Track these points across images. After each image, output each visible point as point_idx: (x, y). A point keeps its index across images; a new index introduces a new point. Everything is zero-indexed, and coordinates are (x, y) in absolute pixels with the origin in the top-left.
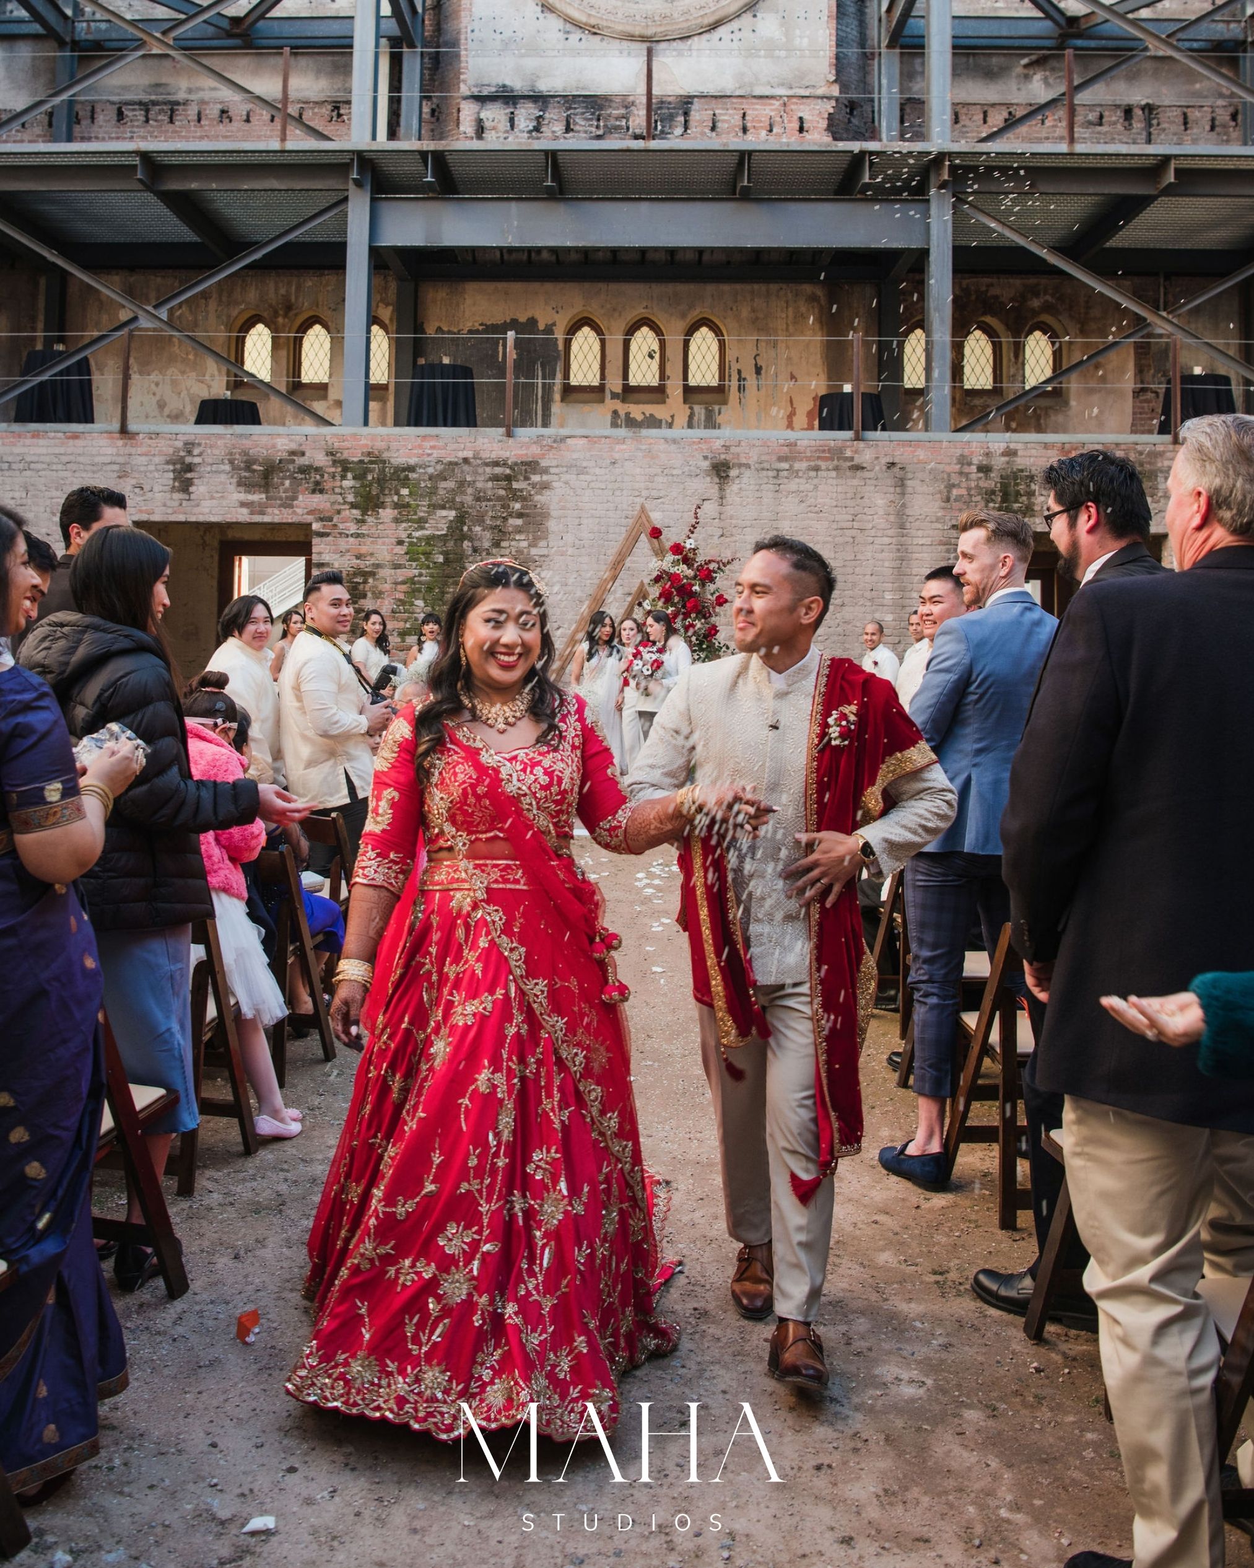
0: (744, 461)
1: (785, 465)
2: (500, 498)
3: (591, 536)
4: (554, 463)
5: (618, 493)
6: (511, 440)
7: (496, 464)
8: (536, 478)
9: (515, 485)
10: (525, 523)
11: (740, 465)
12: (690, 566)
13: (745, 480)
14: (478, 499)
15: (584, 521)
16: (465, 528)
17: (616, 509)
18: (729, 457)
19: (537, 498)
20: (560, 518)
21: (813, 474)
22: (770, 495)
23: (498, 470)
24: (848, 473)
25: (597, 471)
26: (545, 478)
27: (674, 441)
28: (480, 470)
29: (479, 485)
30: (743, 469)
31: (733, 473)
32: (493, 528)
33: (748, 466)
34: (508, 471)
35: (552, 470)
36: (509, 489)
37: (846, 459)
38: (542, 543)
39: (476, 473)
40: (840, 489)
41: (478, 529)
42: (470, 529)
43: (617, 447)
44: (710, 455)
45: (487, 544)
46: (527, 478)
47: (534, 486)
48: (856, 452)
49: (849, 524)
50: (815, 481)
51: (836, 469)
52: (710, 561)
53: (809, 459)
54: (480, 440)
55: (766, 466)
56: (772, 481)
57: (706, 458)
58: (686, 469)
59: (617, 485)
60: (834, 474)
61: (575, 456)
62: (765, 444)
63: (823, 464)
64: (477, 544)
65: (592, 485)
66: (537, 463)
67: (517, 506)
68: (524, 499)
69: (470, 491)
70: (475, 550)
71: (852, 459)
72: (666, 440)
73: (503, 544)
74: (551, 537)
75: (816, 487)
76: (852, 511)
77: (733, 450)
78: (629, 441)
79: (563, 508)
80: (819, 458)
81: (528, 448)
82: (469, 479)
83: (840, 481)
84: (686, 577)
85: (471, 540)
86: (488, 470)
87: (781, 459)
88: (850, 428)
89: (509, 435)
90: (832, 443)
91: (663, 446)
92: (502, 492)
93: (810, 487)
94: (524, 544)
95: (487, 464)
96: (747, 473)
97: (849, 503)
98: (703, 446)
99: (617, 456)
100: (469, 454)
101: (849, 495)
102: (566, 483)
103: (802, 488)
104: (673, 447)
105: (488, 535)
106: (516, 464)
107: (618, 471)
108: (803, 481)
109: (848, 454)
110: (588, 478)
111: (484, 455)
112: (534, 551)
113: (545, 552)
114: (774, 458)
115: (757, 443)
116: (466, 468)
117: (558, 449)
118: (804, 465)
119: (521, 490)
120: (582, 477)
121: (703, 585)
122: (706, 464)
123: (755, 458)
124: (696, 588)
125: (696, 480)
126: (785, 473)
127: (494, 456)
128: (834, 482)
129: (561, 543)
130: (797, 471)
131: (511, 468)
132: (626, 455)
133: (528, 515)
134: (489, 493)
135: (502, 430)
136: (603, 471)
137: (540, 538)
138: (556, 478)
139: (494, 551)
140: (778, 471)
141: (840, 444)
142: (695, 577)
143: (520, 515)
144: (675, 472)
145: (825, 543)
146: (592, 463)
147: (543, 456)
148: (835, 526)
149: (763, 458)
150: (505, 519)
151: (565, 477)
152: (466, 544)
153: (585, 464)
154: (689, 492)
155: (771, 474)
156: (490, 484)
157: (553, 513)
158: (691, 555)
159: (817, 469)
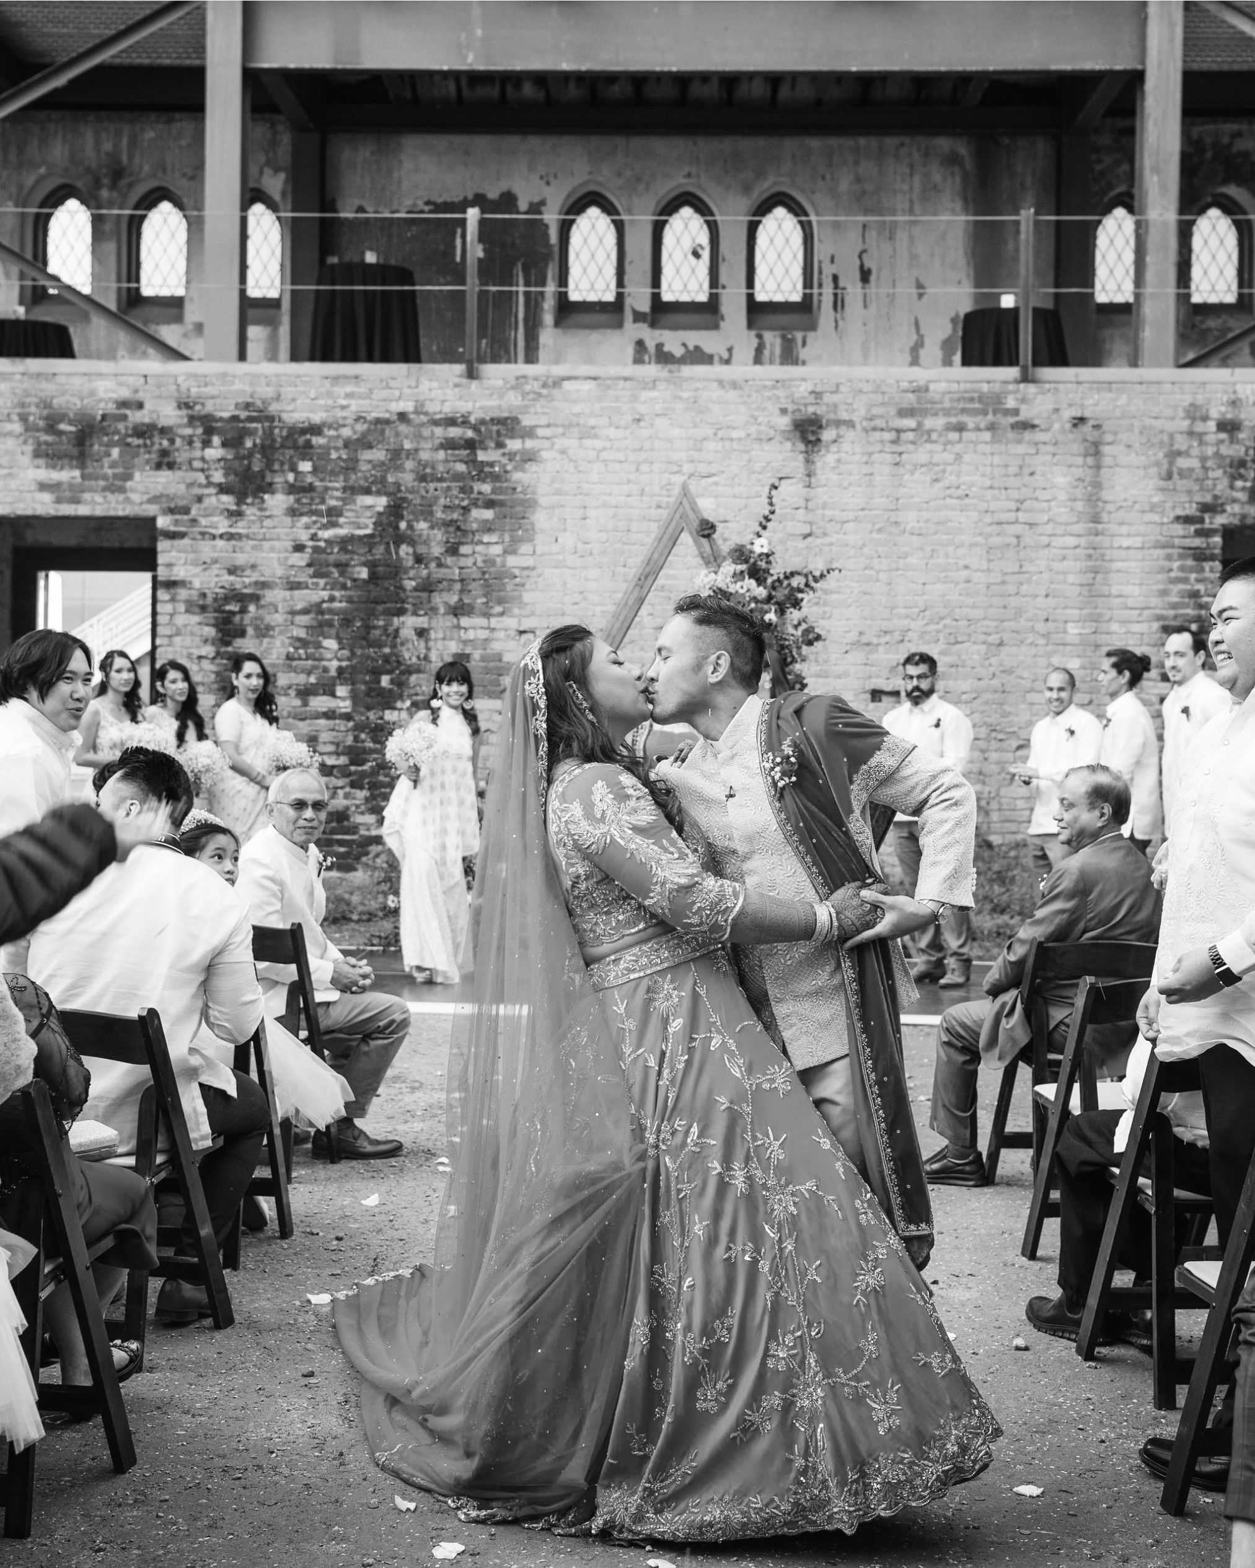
0: (844, 415)
1: (911, 423)
2: (457, 477)
3: (604, 536)
4: (544, 421)
5: (645, 468)
6: (474, 384)
7: (451, 422)
8: (513, 445)
9: (481, 456)
10: (497, 517)
11: (838, 423)
12: (760, 581)
13: (846, 446)
14: (422, 478)
15: (591, 513)
16: (403, 525)
17: (642, 493)
18: (820, 410)
19: (517, 476)
20: (552, 507)
21: (954, 436)
22: (887, 469)
23: (454, 432)
24: (1011, 435)
25: (612, 432)
26: (529, 444)
27: (734, 385)
28: (426, 432)
29: (424, 456)
30: (843, 430)
31: (827, 435)
32: (447, 524)
33: (850, 424)
34: (470, 434)
35: (540, 432)
36: (472, 462)
37: (1008, 412)
38: (525, 548)
39: (419, 437)
40: (997, 460)
41: (422, 526)
42: (410, 526)
43: (644, 395)
44: (791, 408)
45: (437, 550)
46: (500, 445)
47: (511, 456)
48: (1023, 400)
49: (1011, 517)
50: (958, 448)
51: (991, 427)
52: (792, 574)
53: (947, 413)
54: (425, 385)
55: (879, 423)
56: (889, 448)
57: (784, 411)
58: (753, 429)
59: (643, 456)
60: (987, 436)
61: (576, 409)
62: (878, 389)
63: (970, 421)
64: (422, 549)
65: (605, 455)
66: (516, 420)
67: (486, 488)
68: (496, 478)
69: (409, 465)
70: (419, 559)
71: (1016, 412)
72: (721, 383)
73: (463, 550)
74: (539, 538)
75: (959, 457)
76: (1015, 494)
77: (828, 398)
78: (661, 386)
79: (558, 492)
80: (964, 411)
81: (501, 396)
82: (407, 445)
83: (997, 447)
84: (755, 599)
85: (412, 542)
86: (439, 431)
87: (903, 413)
88: (1014, 363)
89: (472, 374)
90: (985, 387)
91: (716, 393)
92: (461, 468)
93: (948, 457)
94: (497, 550)
95: (436, 423)
96: (849, 435)
97: (1012, 482)
98: (781, 393)
99: (643, 409)
100: (408, 406)
101: (1012, 470)
102: (563, 452)
103: (937, 458)
104: (732, 394)
105: (438, 535)
106: (483, 422)
107: (644, 433)
108: (938, 447)
109: (1011, 403)
110: (597, 444)
111: (431, 408)
112: (512, 561)
113: (529, 561)
114: (893, 411)
115: (867, 387)
116: (403, 428)
117: (550, 398)
118: (939, 422)
119: (491, 464)
120: (588, 442)
121: (781, 612)
122: (785, 422)
123: (863, 412)
124: (771, 617)
125: (767, 447)
126: (910, 436)
127: (447, 409)
128: (988, 449)
129: (555, 548)
130: (929, 432)
131: (475, 428)
132: (658, 407)
133: (502, 504)
134: (441, 468)
135: (459, 368)
136: (620, 433)
137: (521, 540)
138: (546, 444)
139: (449, 560)
140: (899, 431)
141: (997, 387)
142: (769, 599)
143: (490, 504)
144: (735, 434)
145: (973, 545)
146: (604, 421)
147: (525, 409)
148: (988, 519)
149: (876, 411)
150: (466, 510)
151: (561, 443)
152: (405, 550)
153: (592, 422)
154: (758, 466)
155: (888, 436)
156: (441, 455)
157: (543, 501)
158: (763, 564)
159: (960, 428)
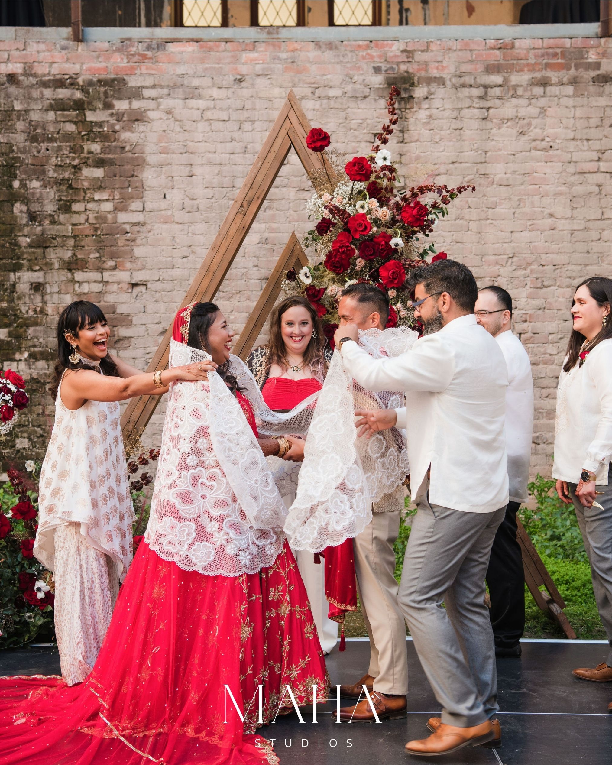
0: (434, 73)
1: (497, 79)
2: (67, 137)
3: (209, 193)
4: (149, 82)
5: (247, 126)
6: (81, 47)
7: (59, 83)
8: (121, 105)
9: (90, 116)
10: (106, 175)
11: (430, 81)
12: (383, 202)
13: (437, 103)
14: (34, 139)
15: (197, 170)
16: (16, 184)
17: (245, 150)
18: (412, 68)
19: (125, 135)
20: (161, 165)
21: (538, 90)
22: (475, 124)
23: (63, 93)
24: (592, 88)
25: (215, 93)
26: (136, 104)
27: (330, 46)
28: (36, 94)
29: (35, 116)
30: (434, 87)
31: (419, 92)
32: (59, 182)
33: (441, 81)
34: (78, 95)
35: (147, 93)
36: (81, 122)
37: (589, 66)
38: (135, 205)
39: (29, 98)
40: (579, 113)
41: (35, 184)
42: (23, 185)
43: (245, 56)
44: (384, 66)
45: (50, 208)
46: (108, 106)
47: (119, 117)
48: (604, 55)
49: (593, 166)
50: (542, 102)
51: (574, 82)
52: (422, 190)
53: (532, 68)
54: (33, 48)
55: (468, 80)
56: (477, 103)
57: (377, 70)
58: (349, 88)
59: (245, 114)
60: (570, 90)
61: (181, 70)
62: (466, 47)
63: (554, 76)
64: (35, 207)
65: (209, 114)
66: (123, 82)
67: (96, 147)
68: (105, 138)
69: (20, 125)
70: (33, 217)
71: (597, 66)
72: (317, 43)
73: (76, 207)
74: (148, 195)
75: (543, 111)
76: (597, 145)
77: (419, 57)
78: (261, 47)
79: (165, 151)
80: (548, 66)
81: (108, 59)
82: (18, 106)
83: (579, 101)
84: (376, 221)
85: (26, 201)
86: (48, 93)
87: (490, 69)
88: (597, 20)
89: (78, 38)
90: (568, 43)
91: (312, 53)
92: (71, 128)
93: (533, 111)
94: (108, 207)
95: (45, 84)
96: (440, 92)
97: (594, 133)
98: (374, 52)
99: (244, 69)
100: (17, 68)
101: (594, 122)
102: (169, 112)
103: (523, 112)
104: (328, 55)
105: (51, 193)
106: (90, 83)
107: (245, 92)
108: (523, 102)
109: (592, 57)
110: (201, 104)
111: (40, 69)
112: (122, 217)
113: (139, 217)
114: (480, 68)
115: (456, 46)
116: (13, 90)
117: (155, 60)
118: (524, 78)
119: (100, 124)
120: (192, 103)
121: (408, 237)
122: (378, 80)
123: (452, 69)
124: (397, 241)
125: (363, 104)
126: (497, 91)
127: (55, 70)
128: (570, 102)
129: (163, 204)
130: (515, 88)
131: (83, 89)
132: (258, 68)
133: (111, 163)
134: (51, 129)
135: (66, 31)
136: (222, 93)
137: (131, 198)
138: (151, 104)
139: (62, 217)
140: (486, 87)
141: (579, 43)
142: (393, 222)
143: (100, 163)
144: (332, 93)
145: (557, 194)
146: (206, 82)
147: (131, 72)
148: (571, 169)
149: (465, 68)
150: (77, 169)
151: (167, 103)
152: (18, 208)
153: (196, 82)
154: (354, 124)
155: (476, 92)
156: (51, 115)
157: (151, 159)
158: (385, 183)
159: (544, 83)
